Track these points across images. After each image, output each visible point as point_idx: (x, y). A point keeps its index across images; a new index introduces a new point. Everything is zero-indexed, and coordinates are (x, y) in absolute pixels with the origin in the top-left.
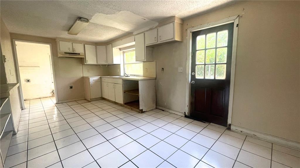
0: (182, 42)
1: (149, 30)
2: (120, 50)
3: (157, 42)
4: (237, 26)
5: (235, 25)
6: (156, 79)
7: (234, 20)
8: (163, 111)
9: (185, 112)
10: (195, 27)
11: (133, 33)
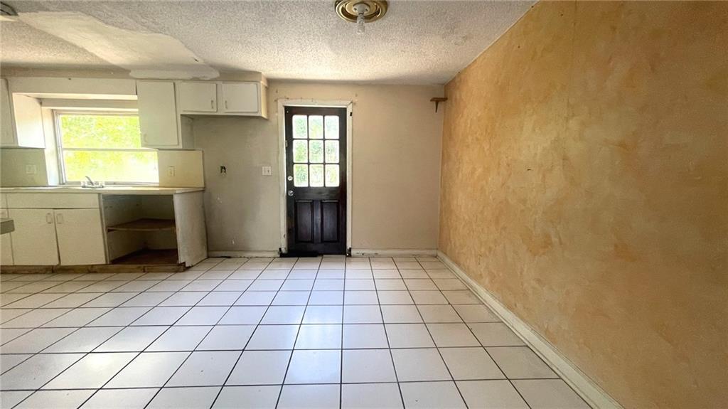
0: (266, 120)
1: (191, 80)
2: (41, 103)
3: (217, 112)
4: (351, 115)
5: (348, 114)
6: (203, 191)
7: (347, 105)
8: (229, 257)
9: (280, 249)
10: (292, 99)
11: (130, 71)
